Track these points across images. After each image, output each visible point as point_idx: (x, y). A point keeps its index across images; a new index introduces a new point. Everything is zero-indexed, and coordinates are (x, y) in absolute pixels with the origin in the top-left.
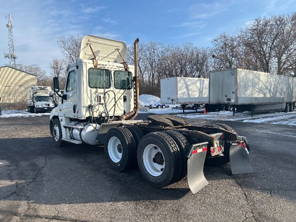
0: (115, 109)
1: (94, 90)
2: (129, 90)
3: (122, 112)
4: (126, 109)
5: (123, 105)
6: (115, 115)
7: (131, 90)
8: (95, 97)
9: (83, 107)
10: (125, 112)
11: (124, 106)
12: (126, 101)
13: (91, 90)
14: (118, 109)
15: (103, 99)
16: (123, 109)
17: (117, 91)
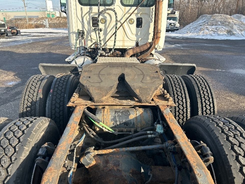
0: (115, 38)
1: (86, 9)
2: (149, 8)
3: (133, 44)
4: (140, 39)
5: (134, 32)
6: (115, 47)
7: (151, 8)
8: (88, 20)
9: (71, 33)
10: (137, 45)
11: (137, 35)
12: (141, 27)
13: (81, 8)
14: (126, 38)
15: (102, 23)
16: (135, 38)
17: (125, 9)
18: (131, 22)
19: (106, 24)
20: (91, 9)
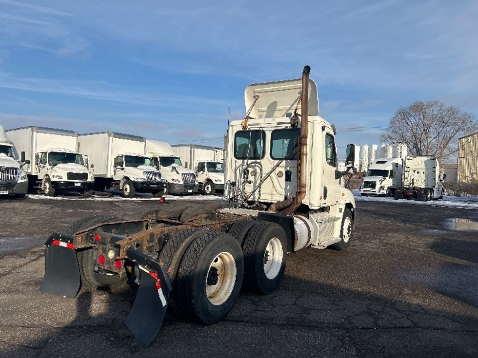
1: (240, 162)
3: (282, 198)
4: (289, 194)
5: (284, 186)
8: (240, 172)
10: (286, 198)
11: (286, 189)
12: (291, 181)
13: (236, 161)
14: (274, 192)
15: (252, 175)
16: (283, 192)
17: (274, 162)
18: (280, 175)
19: (256, 177)
20: (243, 162)
